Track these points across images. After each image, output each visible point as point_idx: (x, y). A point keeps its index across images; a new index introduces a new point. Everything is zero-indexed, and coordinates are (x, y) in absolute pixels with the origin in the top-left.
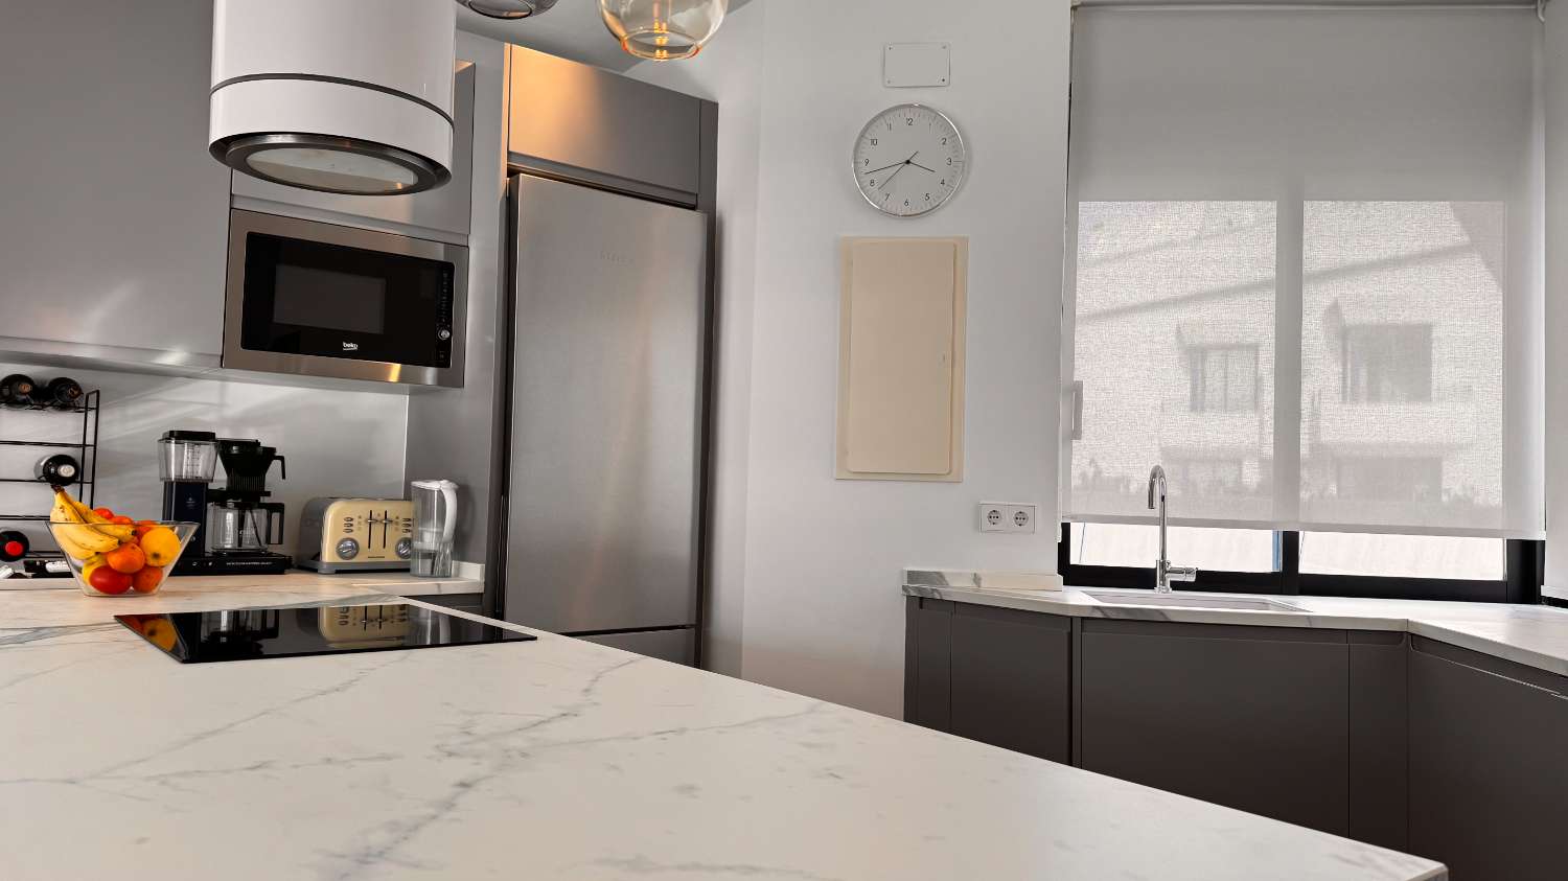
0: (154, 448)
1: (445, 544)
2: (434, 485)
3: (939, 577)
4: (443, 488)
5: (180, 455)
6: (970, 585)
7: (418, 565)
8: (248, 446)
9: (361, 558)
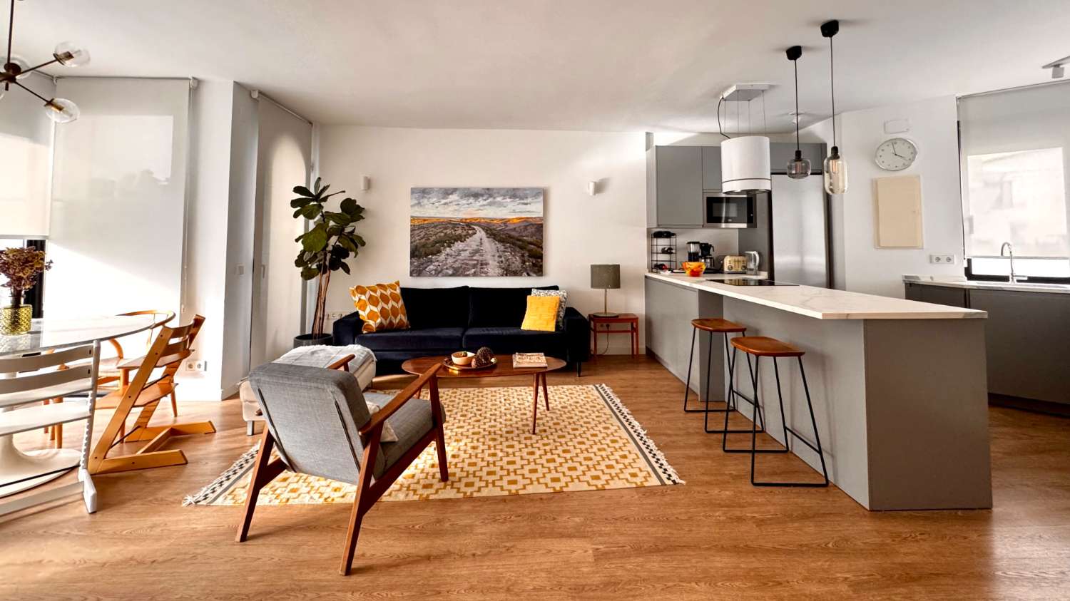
0: (686, 245)
1: (756, 267)
2: (752, 253)
3: (917, 277)
4: (755, 253)
5: (691, 247)
6: (929, 280)
7: (749, 272)
8: (706, 244)
9: (733, 270)
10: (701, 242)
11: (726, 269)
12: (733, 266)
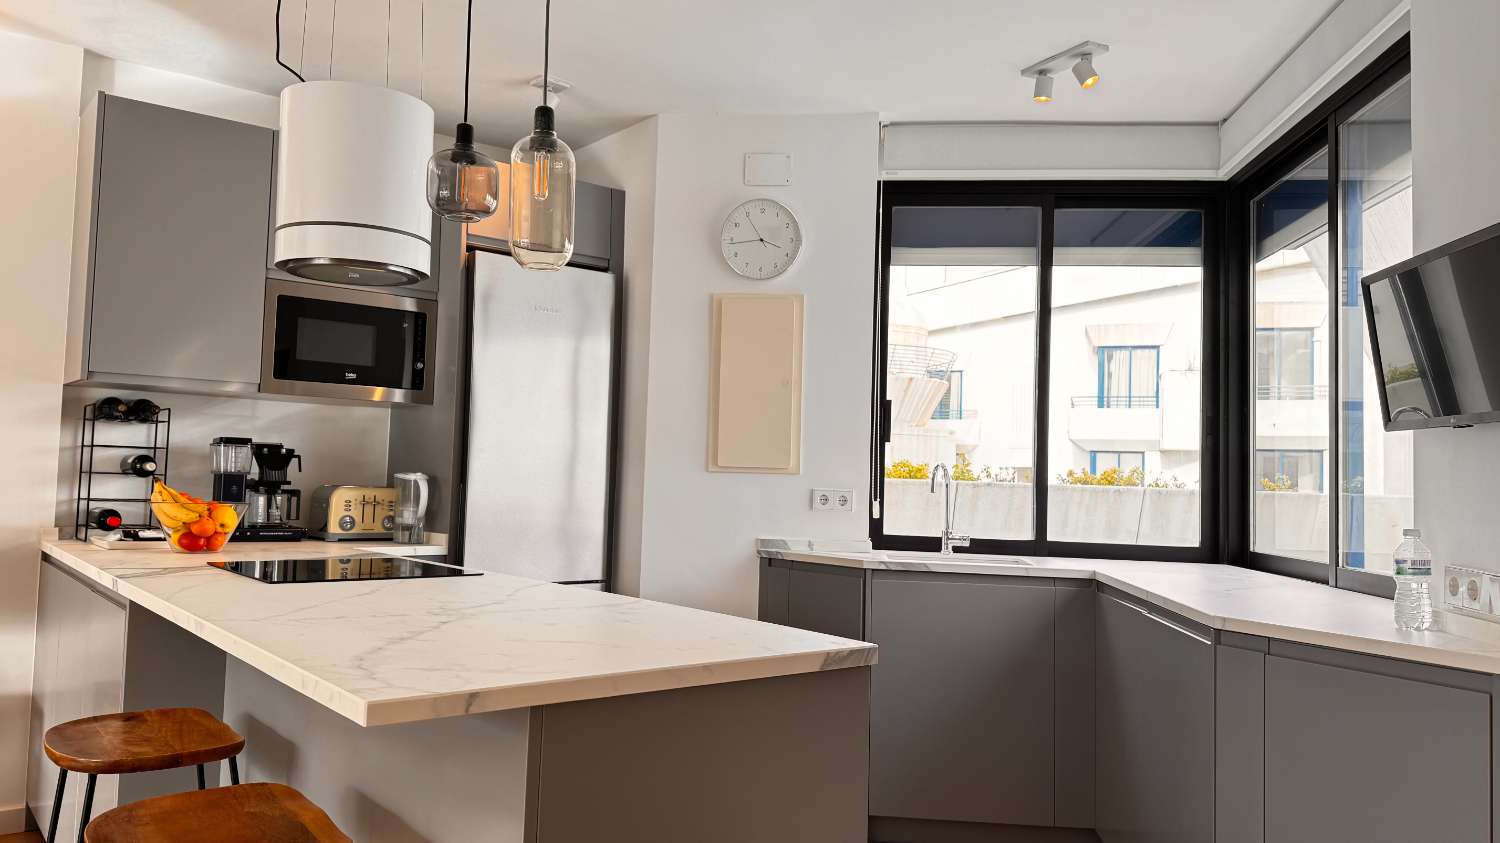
1: (419, 520)
2: (412, 477)
3: (783, 543)
4: (419, 479)
5: (227, 455)
6: (805, 549)
7: (399, 535)
8: (275, 448)
9: (357, 530)
10: (256, 440)
11: (334, 528)
12: (358, 519)
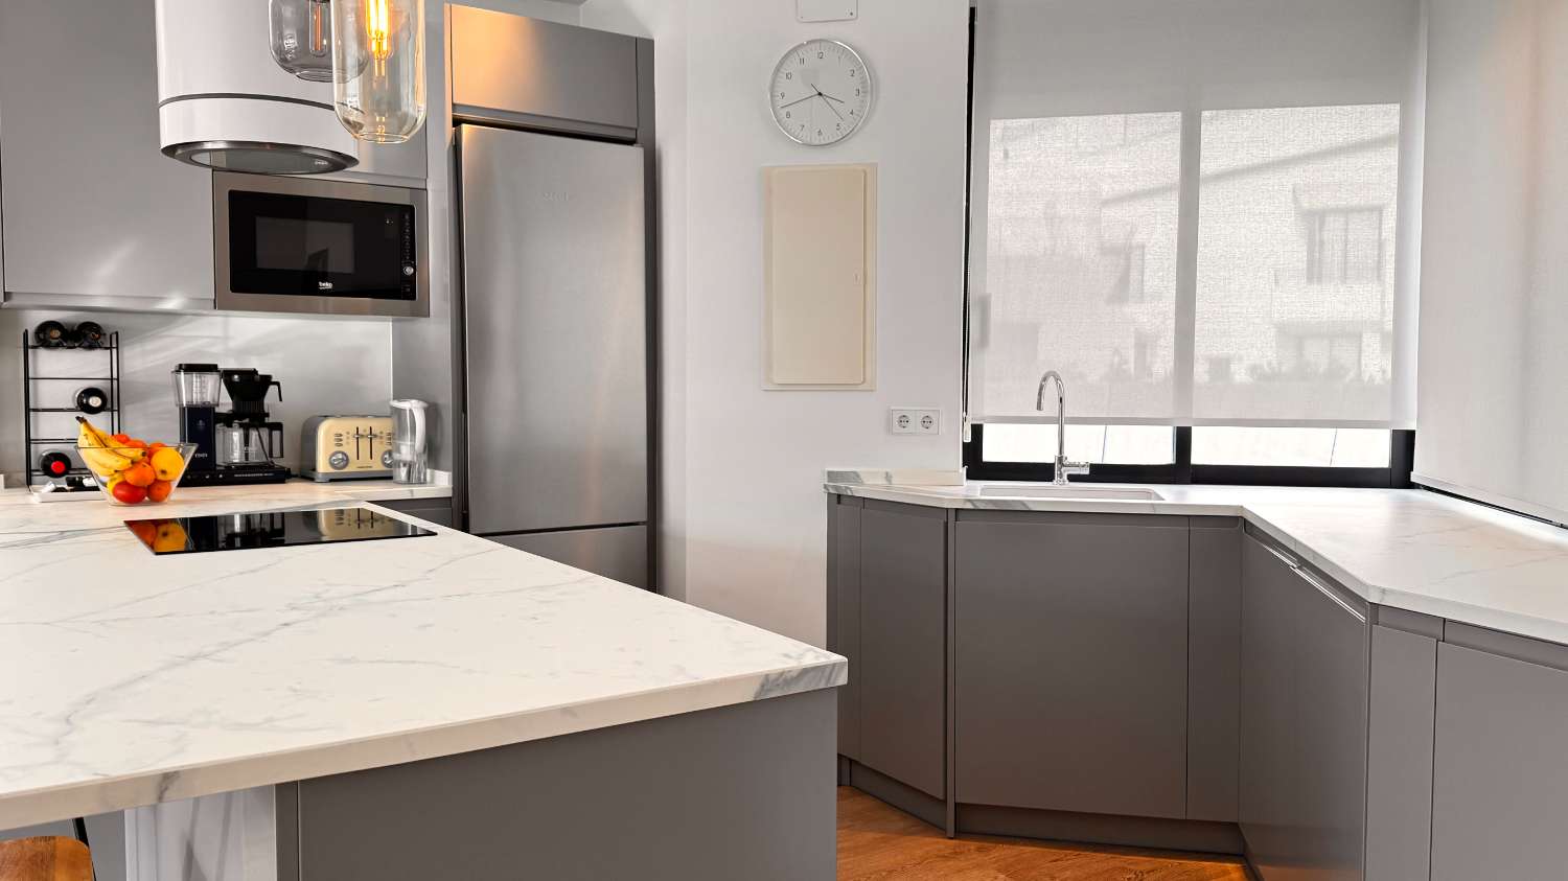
0: (169, 378)
1: (418, 455)
3: (855, 477)
4: (413, 407)
5: (190, 385)
6: (882, 482)
8: (249, 375)
9: (351, 468)
11: (323, 466)
12: (352, 455)
